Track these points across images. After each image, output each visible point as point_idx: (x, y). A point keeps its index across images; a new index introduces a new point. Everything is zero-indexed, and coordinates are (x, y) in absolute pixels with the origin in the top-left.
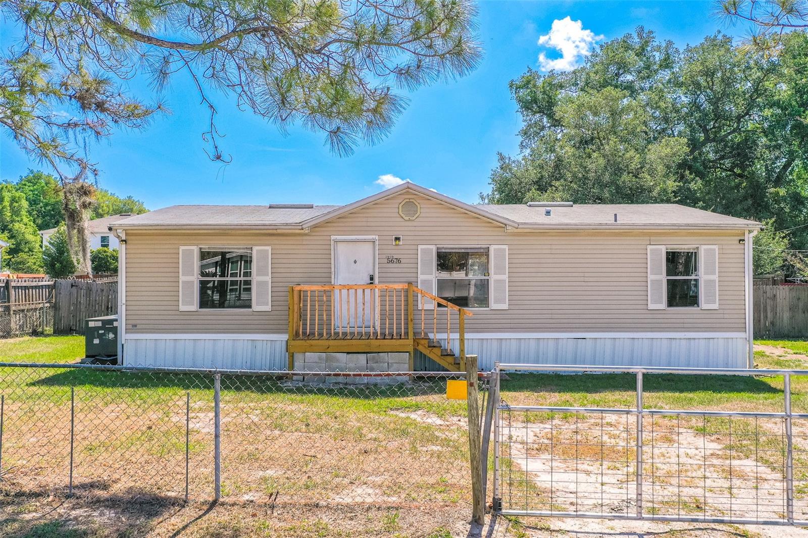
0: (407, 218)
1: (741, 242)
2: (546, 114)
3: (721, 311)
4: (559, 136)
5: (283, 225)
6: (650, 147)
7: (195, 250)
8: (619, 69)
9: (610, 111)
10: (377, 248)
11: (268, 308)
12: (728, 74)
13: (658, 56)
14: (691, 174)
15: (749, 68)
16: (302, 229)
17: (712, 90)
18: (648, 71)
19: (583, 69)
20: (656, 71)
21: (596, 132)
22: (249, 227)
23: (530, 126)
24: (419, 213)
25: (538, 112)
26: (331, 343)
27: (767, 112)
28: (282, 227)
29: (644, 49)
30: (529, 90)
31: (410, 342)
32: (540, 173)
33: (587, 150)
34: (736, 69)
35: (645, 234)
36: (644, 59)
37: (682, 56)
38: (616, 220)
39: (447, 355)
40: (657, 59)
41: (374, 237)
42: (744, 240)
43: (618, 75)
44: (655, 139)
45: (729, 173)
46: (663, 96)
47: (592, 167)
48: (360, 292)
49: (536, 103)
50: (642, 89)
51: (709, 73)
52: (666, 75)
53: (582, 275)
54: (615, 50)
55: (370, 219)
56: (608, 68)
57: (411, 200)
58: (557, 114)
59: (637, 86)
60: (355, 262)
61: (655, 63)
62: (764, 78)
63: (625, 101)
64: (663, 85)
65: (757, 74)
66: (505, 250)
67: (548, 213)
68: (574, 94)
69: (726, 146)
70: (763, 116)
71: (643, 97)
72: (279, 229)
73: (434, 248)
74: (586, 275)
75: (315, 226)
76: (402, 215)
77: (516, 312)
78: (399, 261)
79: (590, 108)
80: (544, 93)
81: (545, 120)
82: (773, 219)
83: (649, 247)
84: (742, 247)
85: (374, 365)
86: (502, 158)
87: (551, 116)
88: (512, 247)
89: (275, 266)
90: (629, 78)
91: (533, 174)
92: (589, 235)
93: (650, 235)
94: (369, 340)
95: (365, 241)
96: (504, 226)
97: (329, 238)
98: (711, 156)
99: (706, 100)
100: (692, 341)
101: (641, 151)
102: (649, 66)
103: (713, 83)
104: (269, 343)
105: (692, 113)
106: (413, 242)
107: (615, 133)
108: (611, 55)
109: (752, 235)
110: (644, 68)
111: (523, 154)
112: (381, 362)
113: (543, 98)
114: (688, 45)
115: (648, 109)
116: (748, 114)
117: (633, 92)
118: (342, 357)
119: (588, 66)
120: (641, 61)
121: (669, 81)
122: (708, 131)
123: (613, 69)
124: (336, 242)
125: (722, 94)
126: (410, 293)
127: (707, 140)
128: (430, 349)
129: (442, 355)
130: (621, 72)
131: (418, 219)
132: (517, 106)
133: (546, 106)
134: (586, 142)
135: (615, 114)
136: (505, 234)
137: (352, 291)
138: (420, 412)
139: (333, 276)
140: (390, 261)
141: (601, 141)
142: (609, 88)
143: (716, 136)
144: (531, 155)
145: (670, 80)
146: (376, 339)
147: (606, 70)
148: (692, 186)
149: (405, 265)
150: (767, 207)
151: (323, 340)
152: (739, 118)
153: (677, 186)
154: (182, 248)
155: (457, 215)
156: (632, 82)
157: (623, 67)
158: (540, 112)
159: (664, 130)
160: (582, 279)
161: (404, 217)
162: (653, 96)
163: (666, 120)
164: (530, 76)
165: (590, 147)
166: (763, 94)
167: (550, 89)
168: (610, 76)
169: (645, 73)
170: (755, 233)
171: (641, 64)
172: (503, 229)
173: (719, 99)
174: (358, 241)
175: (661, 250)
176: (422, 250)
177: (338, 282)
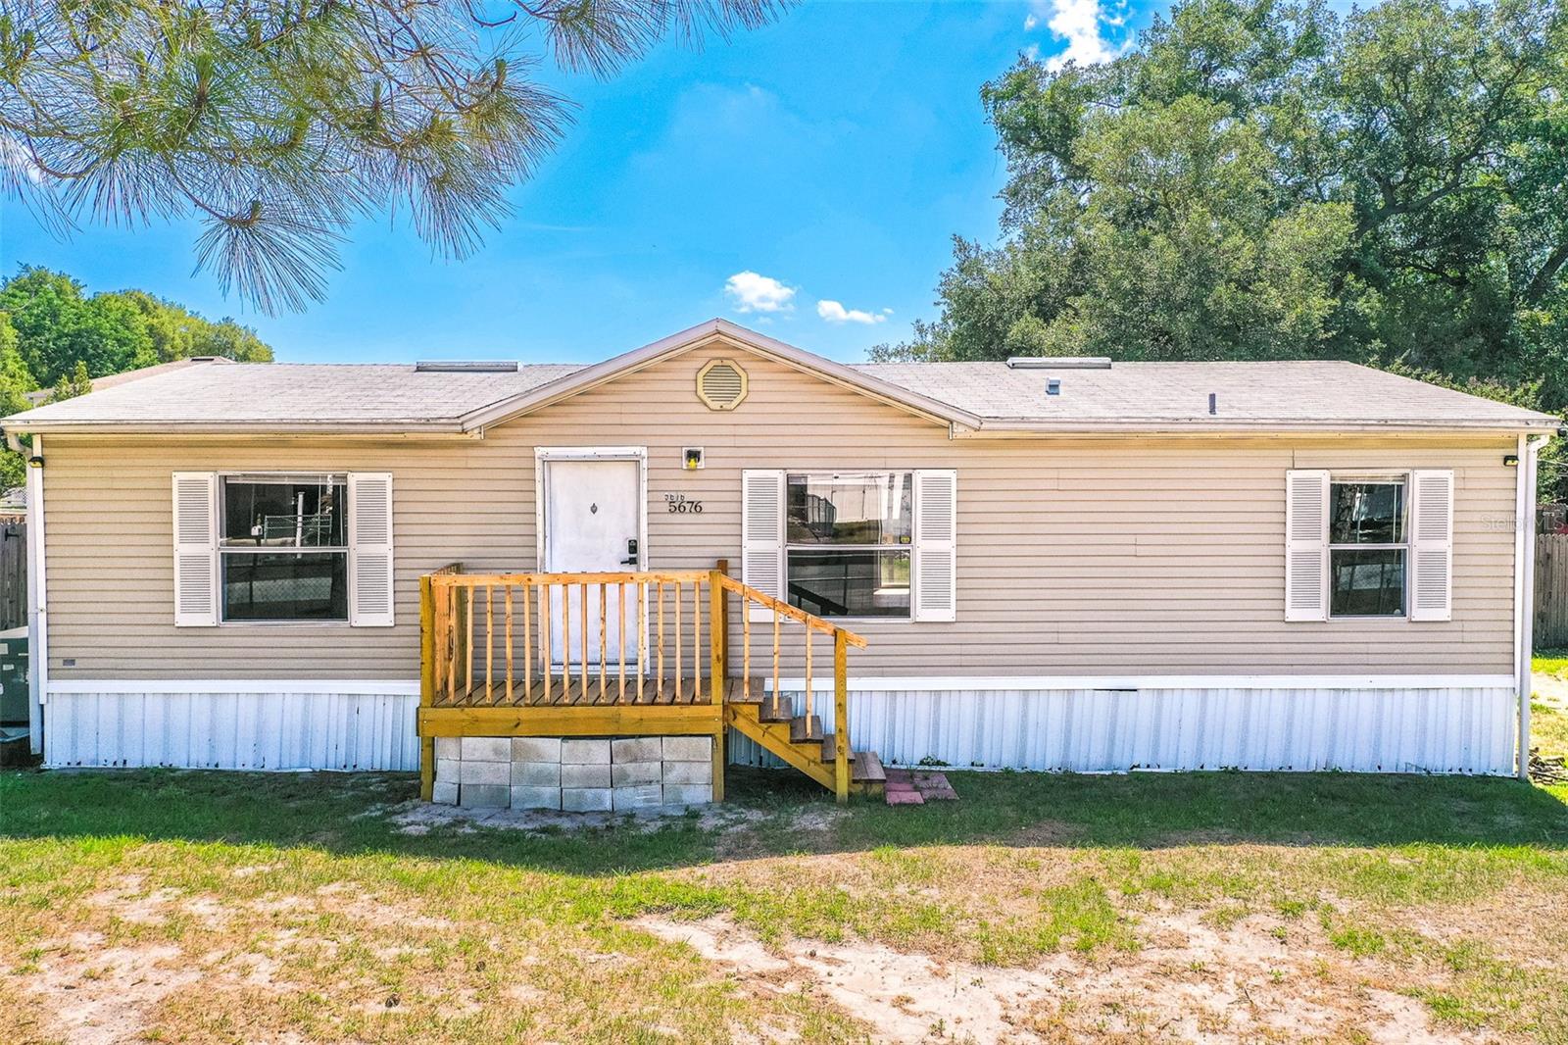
0: (716, 405)
1: (1509, 462)
2: (1056, 154)
3: (1457, 626)
4: (1084, 200)
5: (420, 422)
6: (1274, 223)
7: (211, 482)
8: (1212, 57)
9: (1191, 147)
10: (644, 476)
11: (386, 619)
12: (1439, 69)
13: (1292, 30)
14: (1357, 280)
15: (1483, 54)
16: (464, 432)
17: (1404, 102)
18: (1270, 61)
19: (1135, 57)
20: (1288, 62)
21: (1160, 193)
22: (336, 427)
23: (1022, 178)
24: (743, 393)
25: (1041, 150)
26: (524, 713)
27: (1518, 150)
28: (416, 427)
29: (1263, 16)
30: (1022, 104)
31: (715, 711)
32: (1042, 279)
33: (1141, 232)
34: (1456, 57)
35: (1281, 444)
36: (1264, 35)
37: (1342, 31)
38: (1213, 410)
39: (806, 741)
40: (1291, 35)
41: (637, 450)
42: (1515, 458)
43: (1208, 70)
44: (1285, 205)
45: (1433, 276)
46: (1301, 115)
47: (1151, 267)
48: (594, 589)
49: (1037, 129)
50: (1258, 99)
51: (1399, 68)
52: (1308, 69)
53: (1131, 539)
54: (1202, 16)
55: (626, 408)
56: (1187, 56)
57: (726, 363)
58: (1079, 155)
59: (1247, 93)
60: (594, 509)
61: (1286, 45)
62: (1515, 76)
63: (1224, 126)
64: (1303, 91)
65: (1500, 68)
66: (949, 480)
67: (1053, 387)
68: (1117, 112)
69: (1429, 219)
70: (1507, 158)
71: (1258, 117)
72: (409, 432)
73: (780, 477)
74: (1141, 540)
75: (499, 425)
76: (705, 398)
77: (972, 627)
78: (697, 507)
79: (1149, 140)
80: (1054, 108)
81: (1055, 165)
82: (1539, 383)
83: (1292, 475)
84: (1511, 473)
85: (630, 767)
86: (962, 247)
87: (1066, 158)
88: (966, 474)
89: (400, 519)
90: (1232, 75)
91: (1028, 281)
93: (1293, 445)
94: (615, 708)
95: (615, 460)
96: (947, 423)
97: (526, 452)
98: (1398, 242)
99: (1391, 124)
100: (1387, 695)
101: (1256, 233)
102: (1273, 51)
103: (1407, 87)
104: (390, 702)
105: (1361, 151)
106: (731, 463)
107: (1201, 194)
108: (1194, 27)
109: (1535, 446)
110: (1261, 54)
111: (1007, 239)
112: (644, 760)
113: (1052, 120)
114: (1354, 7)
115: (1270, 142)
116: (1477, 154)
117: (1238, 106)
118: (552, 748)
119: (1145, 52)
120: (1257, 39)
121: (1315, 84)
122: (1392, 188)
123: (1198, 57)
124: (548, 462)
125: (1425, 111)
127: (1391, 207)
128: (765, 726)
129: (792, 742)
130: (1215, 62)
131: (742, 409)
132: (996, 137)
133: (1057, 135)
134: (1139, 212)
135: (1201, 153)
136: (951, 443)
137: (575, 590)
138: (718, 923)
139: (540, 544)
140: (677, 507)
141: (1171, 210)
142: (1189, 97)
143: (1409, 199)
144: (1025, 240)
145: (1316, 79)
146: (633, 704)
147: (1184, 59)
148: (1361, 306)
149: (711, 519)
150: (1514, 350)
151: (505, 706)
152: (1458, 161)
153: (1331, 307)
154: (179, 477)
155: (833, 399)
156: (1238, 84)
157: (1219, 52)
158: (1044, 149)
159: (1300, 187)
160: (1131, 550)
161: (709, 401)
162: (1281, 115)
163: (1307, 164)
164: (1025, 72)
165: (1148, 224)
166: (1512, 110)
167: (1066, 100)
168: (1190, 72)
169: (1265, 65)
170: (1544, 442)
171: (1258, 46)
172: (944, 431)
173: (1418, 122)
174: (599, 460)
175: (1318, 481)
176: (751, 480)
177: (557, 566)
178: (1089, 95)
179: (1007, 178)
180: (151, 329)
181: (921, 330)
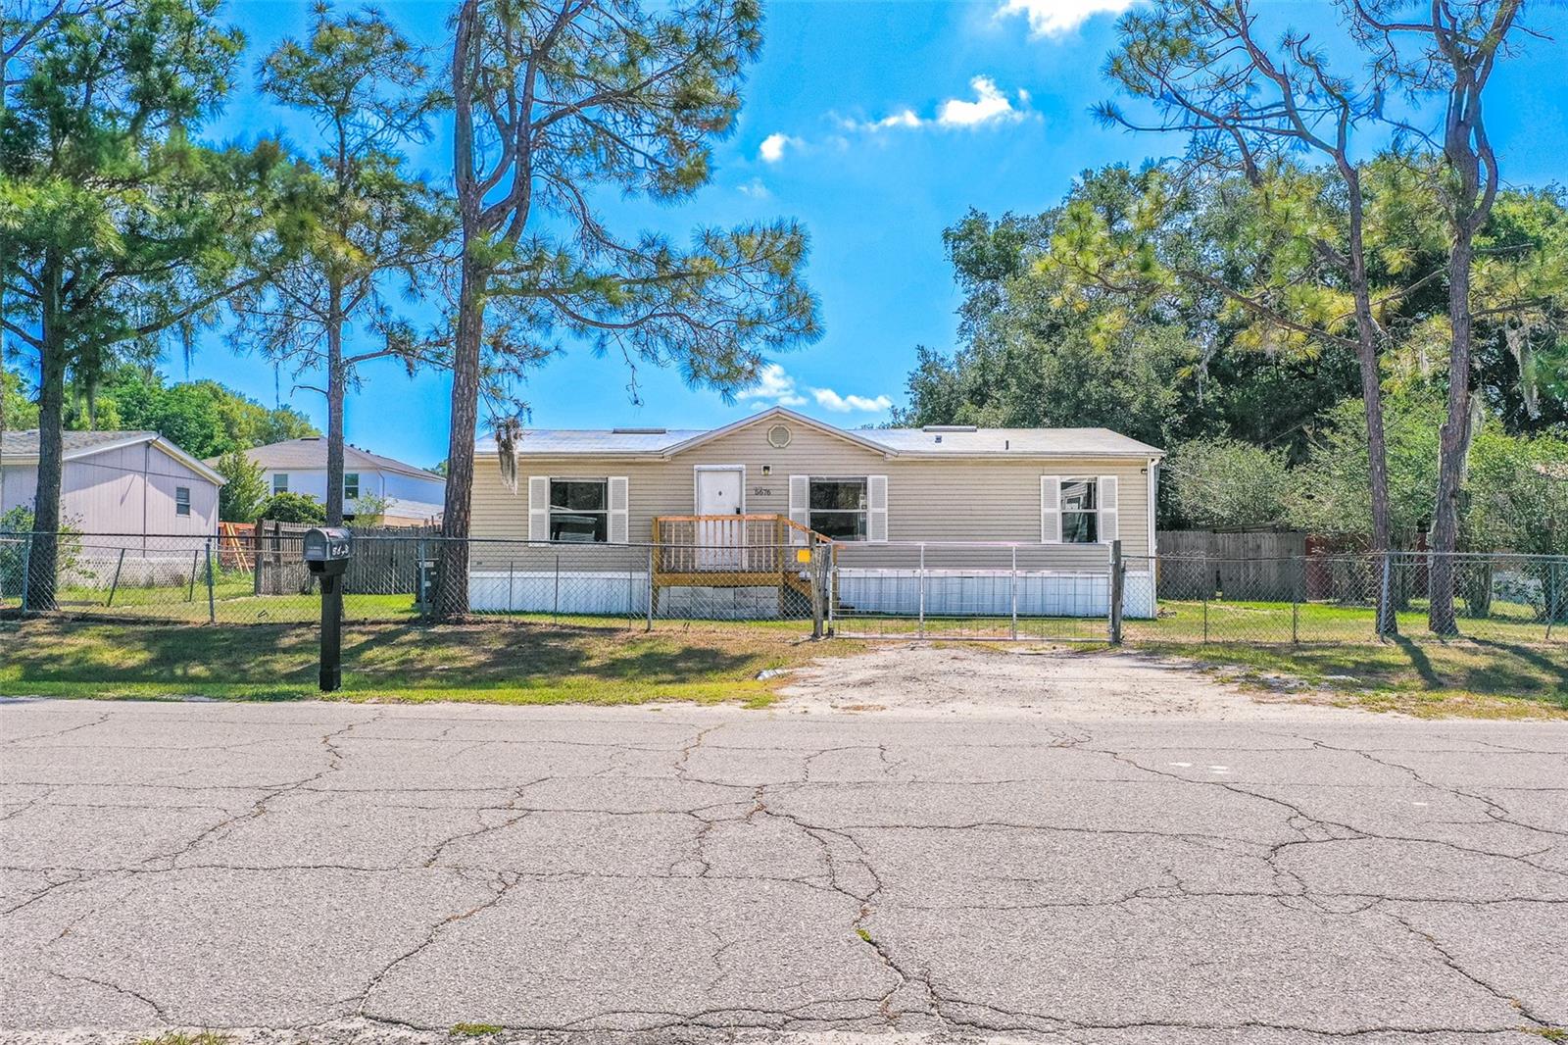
0: (776, 445)
1: (1143, 472)
5: (643, 452)
7: (546, 480)
10: (744, 478)
11: (626, 540)
16: (663, 458)
22: (605, 455)
23: (975, 299)
24: (790, 440)
25: (989, 278)
26: (696, 577)
28: (640, 455)
30: (973, 244)
31: (780, 575)
35: (1036, 464)
38: (1007, 448)
41: (741, 466)
42: (1146, 470)
48: (726, 523)
49: (984, 263)
55: (736, 447)
57: (781, 426)
60: (720, 493)
66: (884, 480)
67: (939, 440)
72: (637, 457)
73: (806, 478)
75: (677, 455)
76: (772, 442)
77: (895, 548)
78: (768, 492)
80: (997, 247)
82: (1289, 446)
83: (1042, 477)
84: (1144, 477)
85: (742, 600)
86: (924, 354)
88: (893, 477)
89: (633, 498)
92: (977, 464)
93: (1043, 464)
94: (736, 574)
95: (731, 471)
96: (883, 454)
97: (692, 467)
106: (783, 472)
109: (1154, 465)
112: (749, 597)
113: (996, 257)
118: (709, 591)
124: (700, 471)
126: (780, 527)
128: (801, 583)
131: (789, 447)
136: (884, 463)
137: (719, 523)
139: (696, 509)
140: (759, 492)
146: (744, 572)
149: (774, 498)
151: (688, 573)
154: (531, 478)
155: (831, 443)
158: (991, 278)
161: (773, 444)
164: (975, 221)
167: (1007, 241)
170: (1157, 462)
172: (882, 458)
174: (724, 471)
175: (1055, 480)
176: (793, 480)
177: (703, 513)
178: (1023, 239)
179: (965, 299)
180: (222, 413)
181: (895, 413)
